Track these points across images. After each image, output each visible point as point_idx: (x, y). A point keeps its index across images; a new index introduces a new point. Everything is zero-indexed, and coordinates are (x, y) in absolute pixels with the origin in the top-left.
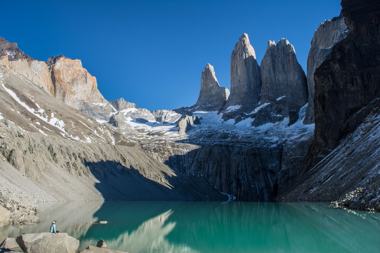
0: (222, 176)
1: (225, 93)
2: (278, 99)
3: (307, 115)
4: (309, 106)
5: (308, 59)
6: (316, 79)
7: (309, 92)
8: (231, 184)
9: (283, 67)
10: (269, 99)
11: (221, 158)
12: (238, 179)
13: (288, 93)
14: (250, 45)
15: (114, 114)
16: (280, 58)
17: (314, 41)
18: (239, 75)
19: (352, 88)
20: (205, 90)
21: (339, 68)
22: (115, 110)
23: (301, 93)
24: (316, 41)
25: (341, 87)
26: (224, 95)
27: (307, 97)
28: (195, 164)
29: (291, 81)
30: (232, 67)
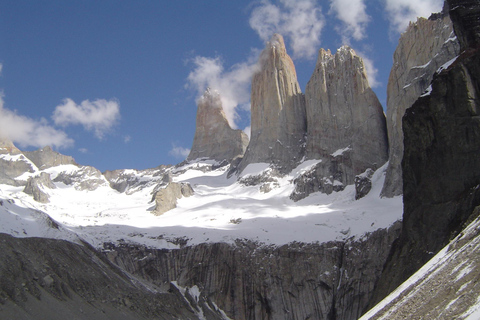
0: (236, 293)
1: (241, 141)
2: (335, 154)
3: (387, 183)
4: (391, 167)
5: (389, 84)
6: (406, 126)
7: (390, 141)
8: (252, 307)
9: (345, 97)
10: (319, 153)
11: (234, 261)
12: (266, 299)
13: (353, 144)
14: (287, 56)
15: (33, 175)
16: (339, 81)
17: (399, 52)
18: (266, 108)
19: (467, 146)
20: (203, 134)
21: (445, 110)
22: (35, 167)
23: (377, 144)
24: (402, 54)
25: (448, 143)
26: (238, 143)
27: (387, 150)
28: (186, 272)
29: (359, 122)
30: (254, 94)
